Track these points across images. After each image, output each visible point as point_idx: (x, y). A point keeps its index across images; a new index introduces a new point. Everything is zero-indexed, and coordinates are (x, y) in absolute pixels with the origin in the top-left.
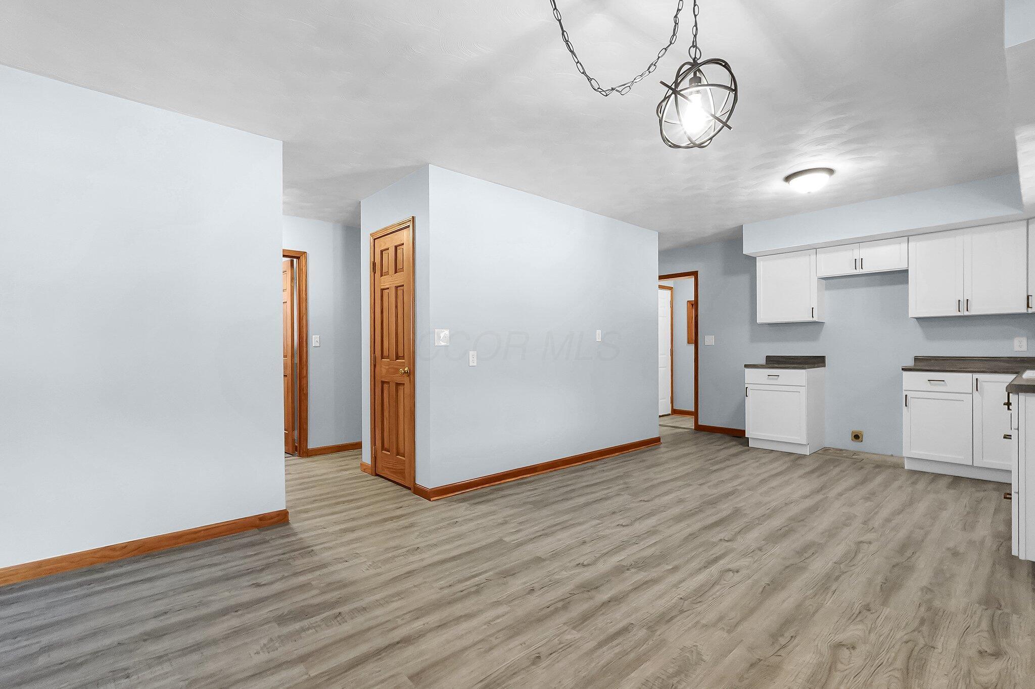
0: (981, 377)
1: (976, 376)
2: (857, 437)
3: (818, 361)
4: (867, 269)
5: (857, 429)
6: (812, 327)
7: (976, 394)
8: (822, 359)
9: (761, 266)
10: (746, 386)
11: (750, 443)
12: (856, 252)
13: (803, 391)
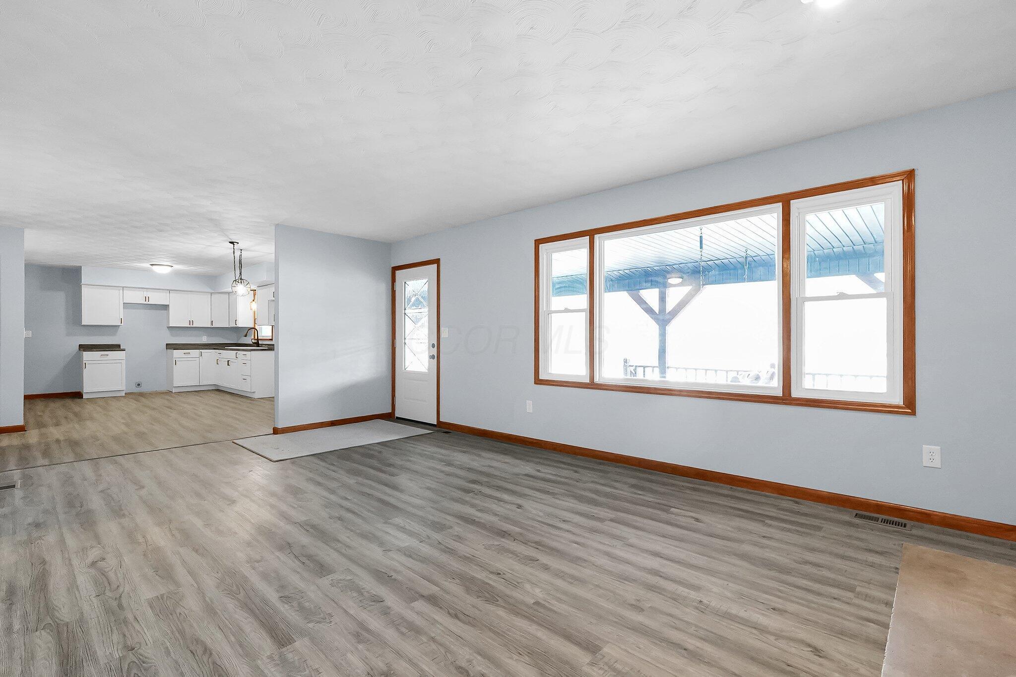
0: (203, 351)
1: (201, 350)
2: (139, 385)
3: (116, 347)
4: (150, 302)
5: (138, 381)
6: (113, 328)
7: (200, 357)
8: (119, 346)
9: (85, 291)
10: (84, 362)
11: (85, 396)
12: (145, 293)
13: (124, 362)
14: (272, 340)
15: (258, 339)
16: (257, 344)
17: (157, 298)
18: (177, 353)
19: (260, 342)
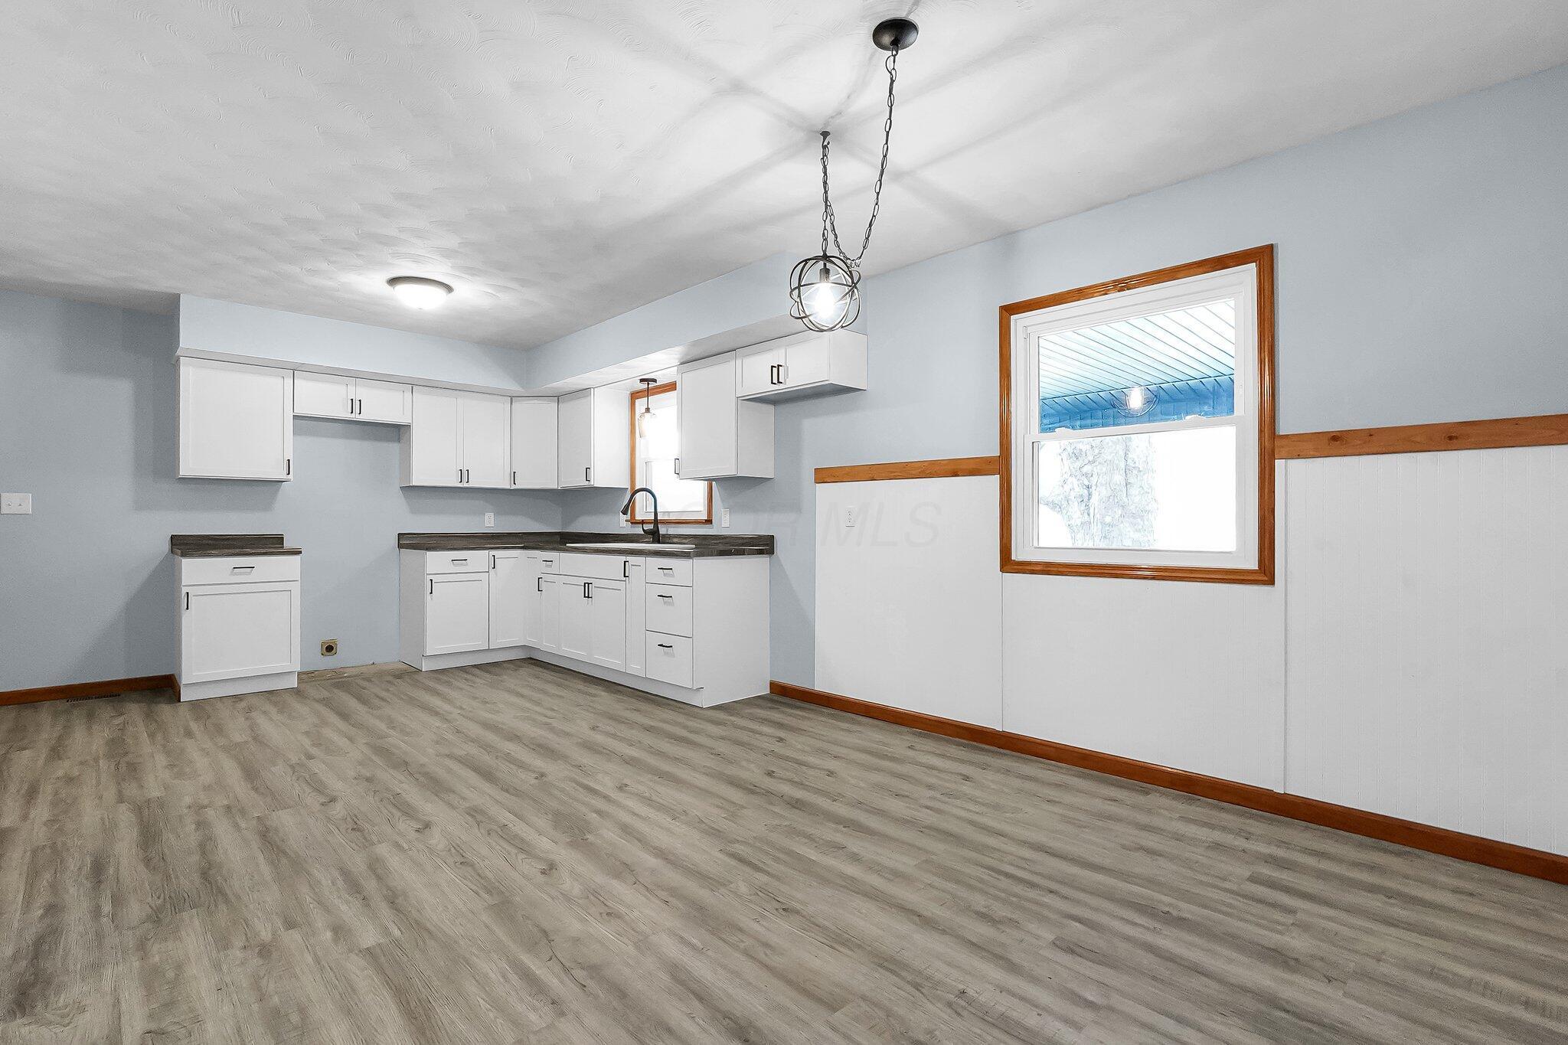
0: (498, 553)
1: (493, 552)
2: (330, 649)
3: (270, 544)
4: (365, 417)
5: (327, 638)
6: (263, 488)
7: (492, 572)
8: (279, 540)
9: (190, 375)
10: (184, 590)
11: (186, 695)
12: (351, 389)
13: (296, 588)
14: (709, 521)
15: (656, 522)
16: (655, 536)
17: (381, 406)
18: (437, 561)
19: (663, 530)
